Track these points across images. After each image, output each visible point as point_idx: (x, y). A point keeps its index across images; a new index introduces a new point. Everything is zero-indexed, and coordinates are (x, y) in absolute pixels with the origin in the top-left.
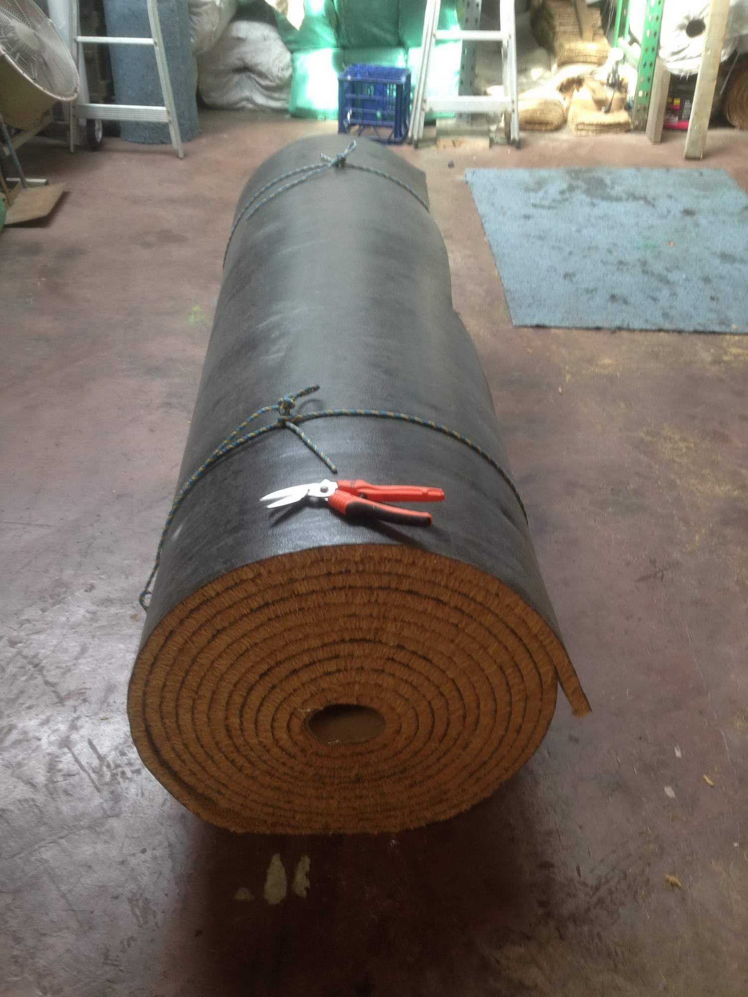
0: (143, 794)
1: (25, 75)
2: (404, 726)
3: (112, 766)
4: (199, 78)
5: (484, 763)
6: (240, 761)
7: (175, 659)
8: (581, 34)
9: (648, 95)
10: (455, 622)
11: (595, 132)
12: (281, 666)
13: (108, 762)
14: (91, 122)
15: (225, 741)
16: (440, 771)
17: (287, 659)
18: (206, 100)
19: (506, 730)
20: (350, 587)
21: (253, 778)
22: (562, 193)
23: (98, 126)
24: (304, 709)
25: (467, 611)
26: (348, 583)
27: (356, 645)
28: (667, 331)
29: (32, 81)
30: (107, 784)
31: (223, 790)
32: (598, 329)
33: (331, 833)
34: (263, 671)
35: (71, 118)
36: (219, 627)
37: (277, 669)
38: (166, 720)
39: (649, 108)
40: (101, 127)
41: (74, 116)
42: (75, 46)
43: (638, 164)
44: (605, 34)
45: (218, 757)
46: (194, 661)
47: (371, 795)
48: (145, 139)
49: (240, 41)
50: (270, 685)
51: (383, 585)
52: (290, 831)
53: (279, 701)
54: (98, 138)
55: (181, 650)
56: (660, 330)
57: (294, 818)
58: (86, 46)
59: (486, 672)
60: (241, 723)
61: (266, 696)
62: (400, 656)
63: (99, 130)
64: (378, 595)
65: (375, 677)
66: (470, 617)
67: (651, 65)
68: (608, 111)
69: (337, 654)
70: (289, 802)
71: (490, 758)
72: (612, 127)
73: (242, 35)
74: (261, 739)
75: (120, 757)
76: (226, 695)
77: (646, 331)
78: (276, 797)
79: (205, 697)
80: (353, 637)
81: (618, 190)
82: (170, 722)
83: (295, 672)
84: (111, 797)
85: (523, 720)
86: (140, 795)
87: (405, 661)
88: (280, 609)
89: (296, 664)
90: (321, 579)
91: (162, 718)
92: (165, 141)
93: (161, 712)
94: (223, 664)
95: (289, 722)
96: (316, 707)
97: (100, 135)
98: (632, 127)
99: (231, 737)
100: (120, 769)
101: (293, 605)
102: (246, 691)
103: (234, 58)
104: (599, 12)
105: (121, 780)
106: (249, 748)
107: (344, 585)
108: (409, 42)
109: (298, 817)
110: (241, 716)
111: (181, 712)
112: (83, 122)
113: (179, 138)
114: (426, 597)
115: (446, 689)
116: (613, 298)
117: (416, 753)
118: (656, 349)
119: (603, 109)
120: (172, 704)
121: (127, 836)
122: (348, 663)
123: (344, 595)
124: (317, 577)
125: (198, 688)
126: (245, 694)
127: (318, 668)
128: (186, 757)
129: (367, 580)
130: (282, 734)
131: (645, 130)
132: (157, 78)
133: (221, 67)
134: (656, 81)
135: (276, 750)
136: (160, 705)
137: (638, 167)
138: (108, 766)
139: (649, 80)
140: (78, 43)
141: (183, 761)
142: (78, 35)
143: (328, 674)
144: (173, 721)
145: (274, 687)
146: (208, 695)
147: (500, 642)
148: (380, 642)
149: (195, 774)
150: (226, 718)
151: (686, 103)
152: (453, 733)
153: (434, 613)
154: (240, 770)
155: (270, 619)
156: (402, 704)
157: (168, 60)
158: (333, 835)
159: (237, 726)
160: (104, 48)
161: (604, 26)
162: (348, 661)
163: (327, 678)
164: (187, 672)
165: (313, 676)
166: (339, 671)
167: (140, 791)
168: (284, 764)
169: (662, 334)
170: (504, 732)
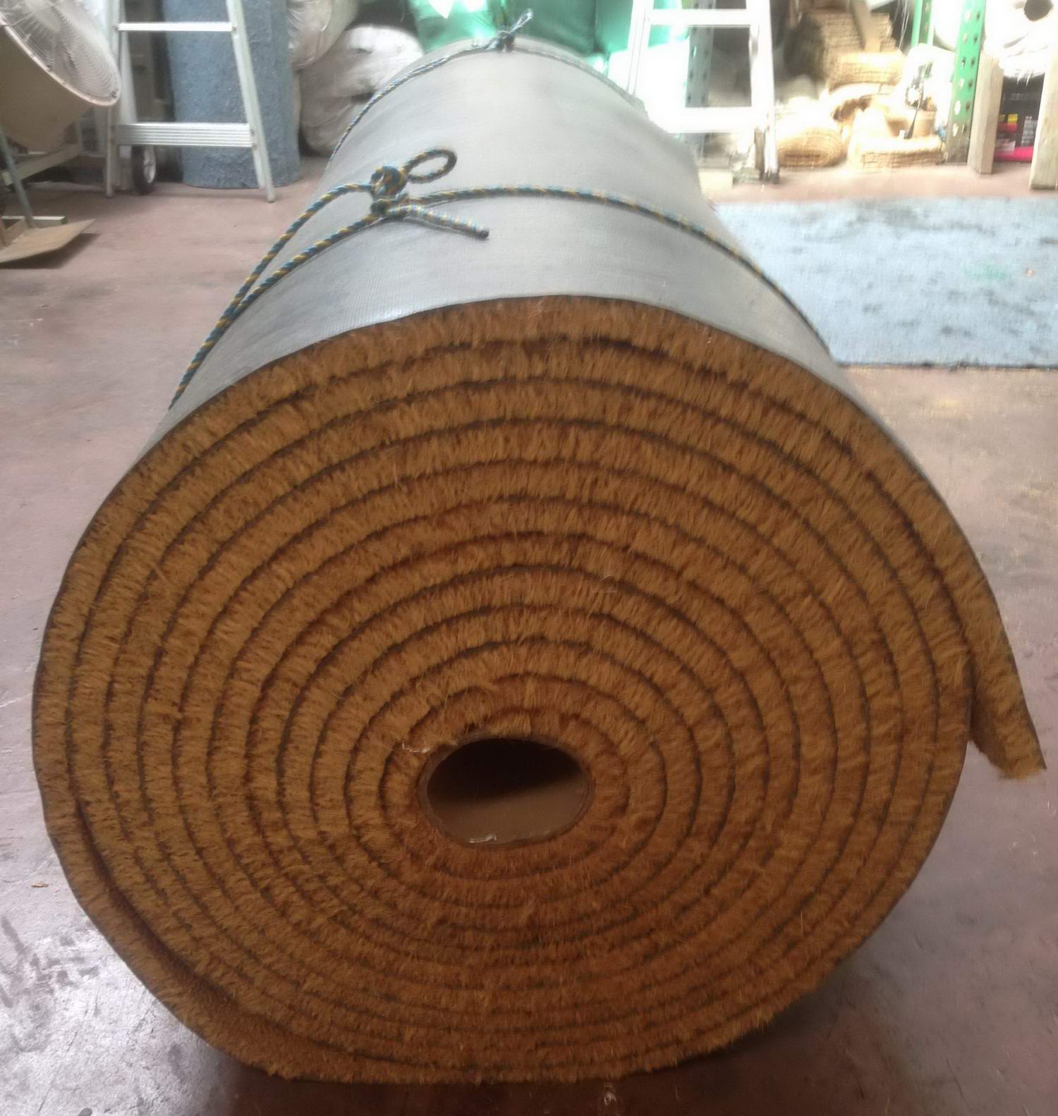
0: (97, 1011)
1: (36, 59)
2: (636, 792)
3: (43, 962)
4: (303, 107)
5: (806, 901)
6: (283, 892)
7: (131, 622)
8: (862, 45)
9: (969, 107)
10: (752, 518)
11: (891, 165)
12: (363, 637)
13: (35, 955)
14: (138, 151)
15: (248, 838)
16: (710, 919)
17: (376, 618)
18: (313, 143)
19: (856, 814)
20: (515, 421)
21: (312, 935)
22: (850, 224)
23: (148, 159)
24: (414, 747)
25: (778, 490)
26: (509, 409)
27: (528, 575)
28: (1042, 368)
29: (45, 68)
30: (27, 992)
31: (249, 969)
32: (927, 366)
33: (478, 1079)
34: (324, 654)
35: (109, 145)
36: (223, 534)
37: (355, 644)
38: (118, 787)
39: (971, 125)
40: (153, 161)
41: (113, 141)
42: (115, 37)
43: (961, 194)
44: (897, 45)
45: (236, 881)
46: (171, 627)
47: (561, 980)
48: (219, 180)
49: (363, 53)
50: (340, 688)
51: (589, 416)
52: (393, 1075)
53: (360, 727)
54: (149, 178)
55: (143, 598)
56: (1030, 367)
57: (400, 1037)
58: (133, 36)
59: (818, 655)
60: (281, 792)
61: (332, 715)
62: (627, 609)
63: (150, 165)
64: (577, 443)
65: (572, 659)
66: (785, 505)
67: (973, 63)
68: (909, 136)
69: (486, 603)
70: (389, 997)
71: (819, 889)
72: (916, 158)
73: (364, 44)
74: (324, 828)
75: (61, 948)
76: (246, 714)
77: (1008, 368)
78: (361, 985)
79: (199, 720)
80: (521, 559)
81: (934, 219)
82: (127, 789)
83: (396, 649)
84: (32, 1014)
85: (892, 790)
86: (91, 1012)
87: (637, 621)
88: (358, 480)
89: (397, 630)
90: (449, 395)
91: (111, 782)
92: (248, 183)
93: (108, 765)
94: (234, 632)
95: (383, 782)
96: (441, 740)
97: (151, 174)
98: (946, 156)
99: (259, 829)
100: (57, 968)
101: (387, 468)
102: (288, 705)
103: (352, 80)
104: (888, 17)
105: (57, 986)
106: (298, 856)
107: (502, 414)
108: (610, 46)
109: (409, 1034)
110: (280, 773)
111: (150, 760)
112: (126, 152)
113: (269, 177)
114: (685, 449)
115: (728, 695)
116: (947, 331)
117: (659, 867)
118: (1027, 388)
119: (902, 133)
120: (130, 745)
121: (53, 1085)
122: (512, 627)
123: (501, 441)
124: (438, 393)
125: (184, 697)
126: (287, 714)
127: (445, 639)
128: (166, 882)
129: (552, 398)
130: (367, 812)
131: (966, 161)
132: (237, 88)
133: (335, 93)
134: (981, 84)
135: (357, 858)
136: (105, 746)
137: (962, 198)
138: (35, 963)
139: (970, 85)
140: (120, 33)
141: (161, 893)
142: (120, 21)
143: (470, 653)
144: (136, 786)
145: (348, 691)
146: (207, 715)
147: (849, 576)
148: (580, 569)
149: (189, 927)
150: (247, 778)
151: (1026, 122)
152: (740, 816)
153: (703, 492)
154: (283, 914)
155: (335, 510)
156: (630, 735)
157: (253, 62)
158: (484, 1084)
159: (271, 796)
160: (159, 39)
161: (896, 34)
162: (511, 619)
163: (467, 664)
164: (159, 654)
165: (434, 660)
166: (491, 645)
167: (92, 1006)
168: (375, 893)
169: (1033, 373)
170: (850, 820)
